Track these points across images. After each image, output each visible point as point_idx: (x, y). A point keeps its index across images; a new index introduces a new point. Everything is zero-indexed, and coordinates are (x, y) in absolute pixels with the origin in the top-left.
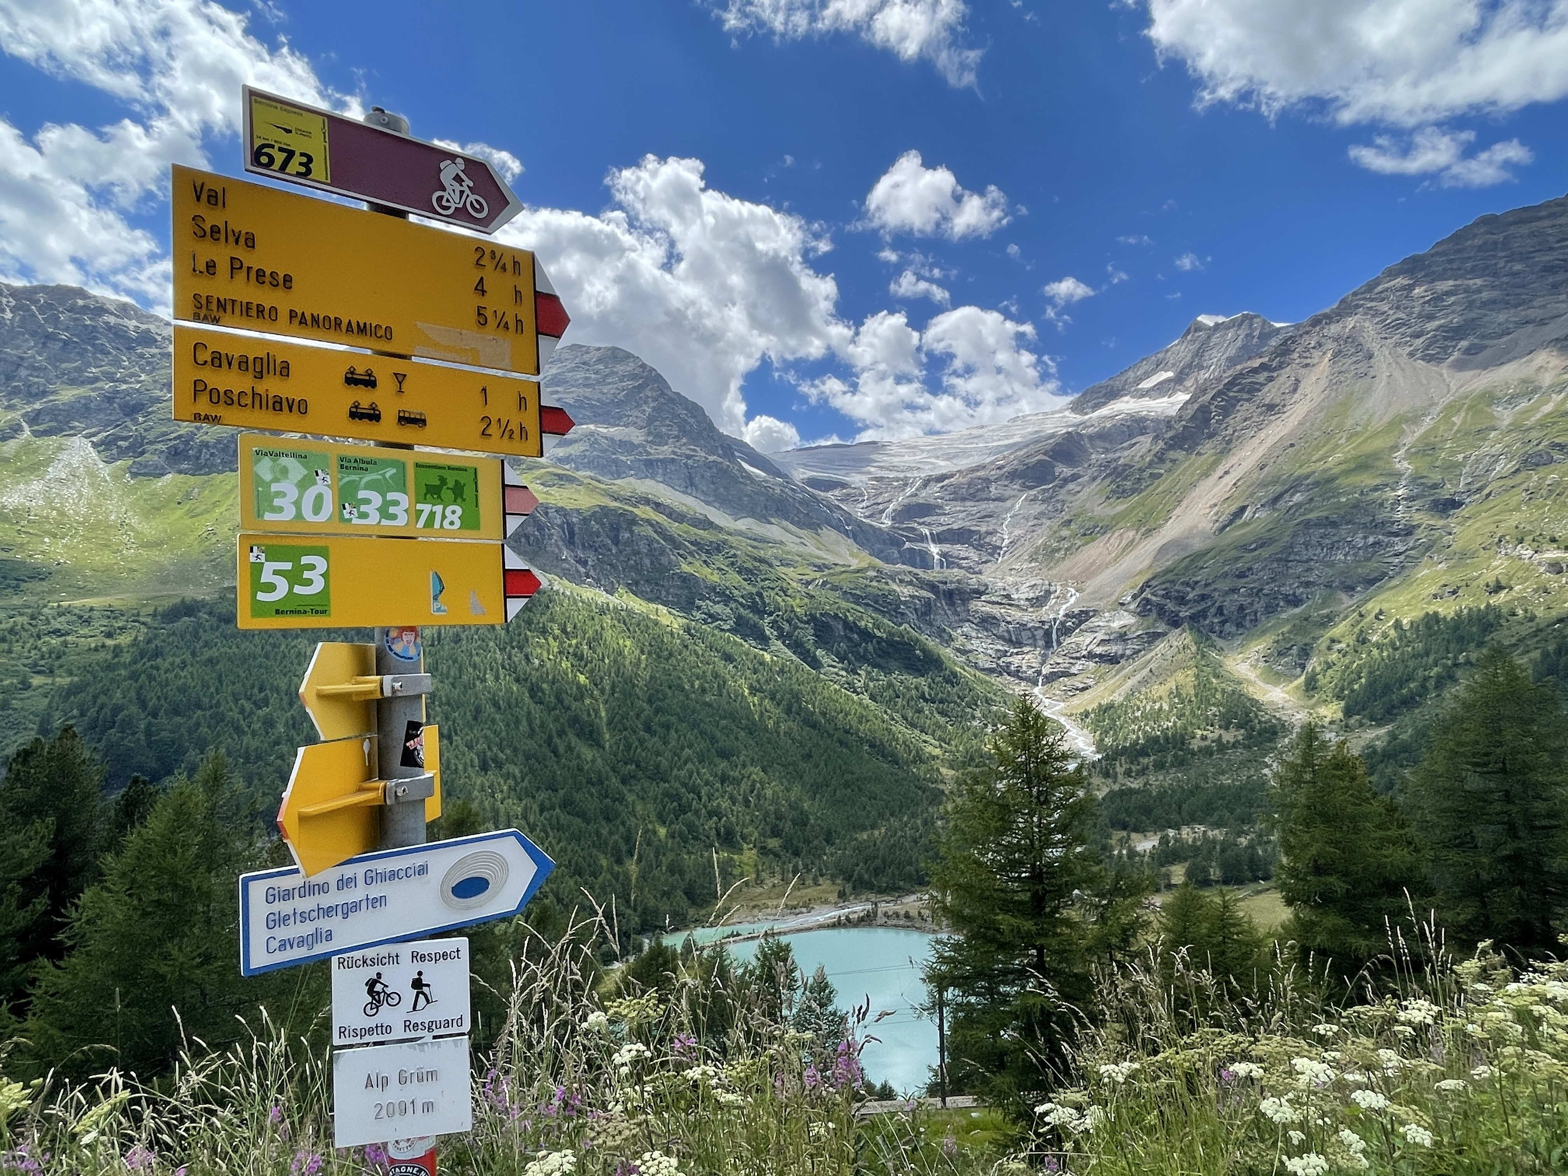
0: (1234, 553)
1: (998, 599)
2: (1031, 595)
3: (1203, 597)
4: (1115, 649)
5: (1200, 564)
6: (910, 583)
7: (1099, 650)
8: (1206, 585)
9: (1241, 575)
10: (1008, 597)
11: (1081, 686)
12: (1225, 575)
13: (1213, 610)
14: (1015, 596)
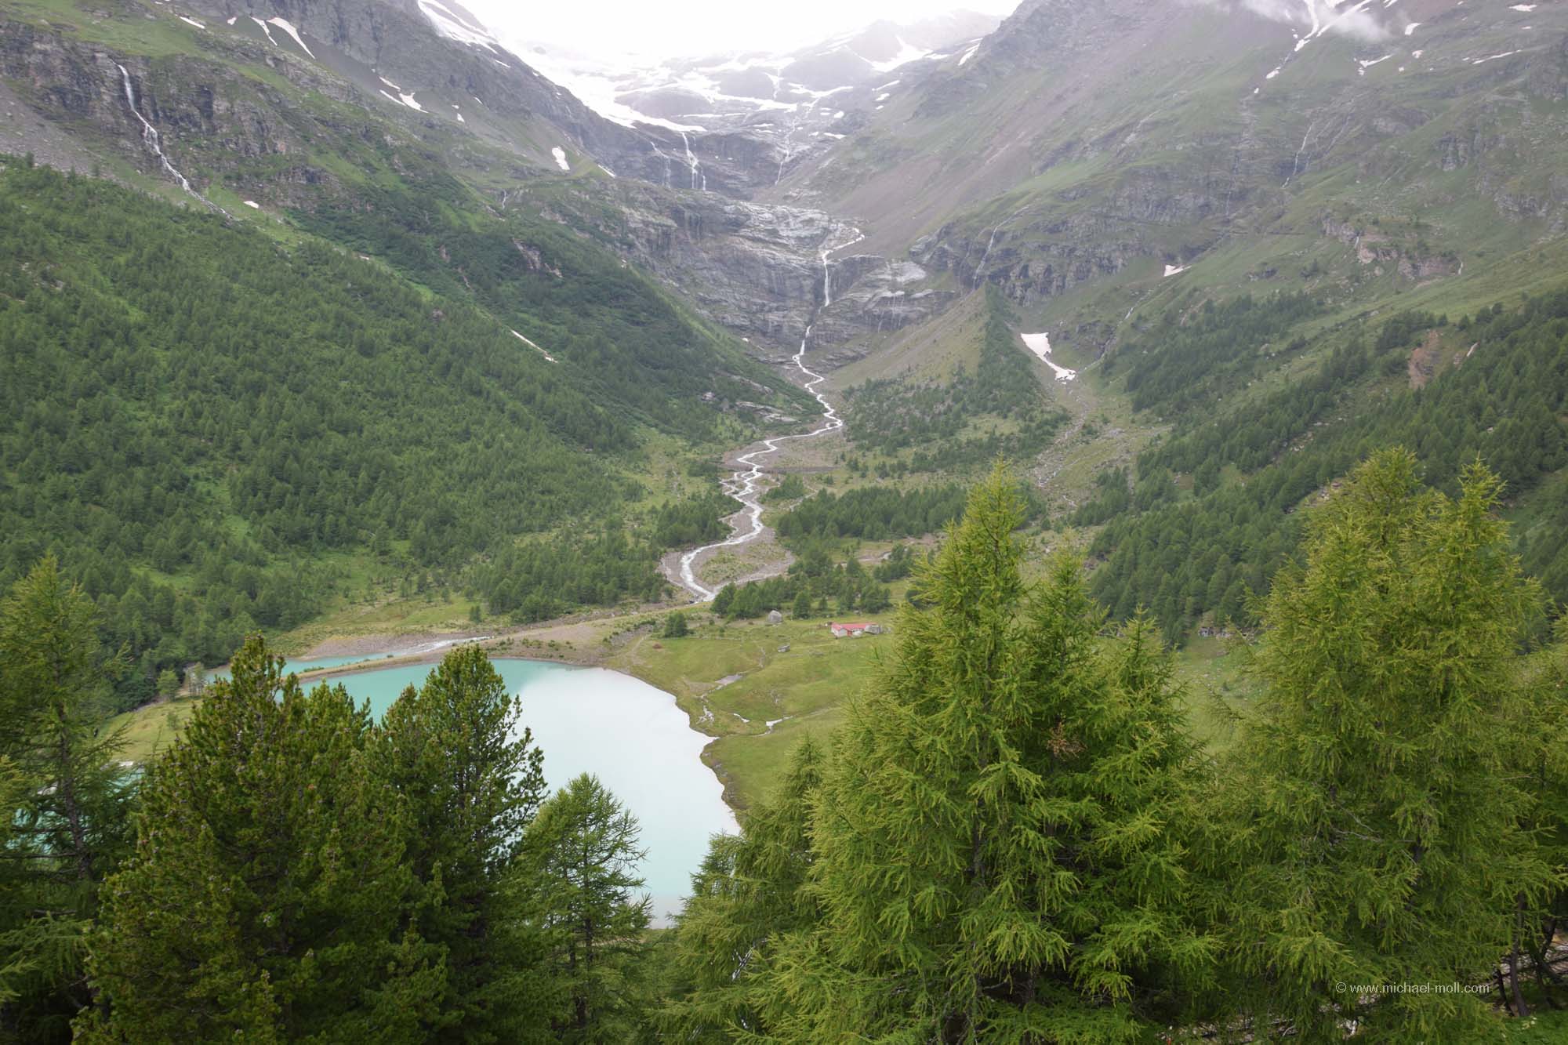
0: (1048, 201)
1: (761, 236)
2: (804, 233)
3: (1007, 253)
4: (896, 310)
5: (1010, 210)
6: (646, 205)
7: (877, 311)
8: (1014, 238)
9: (1054, 230)
10: (774, 233)
11: (850, 354)
12: (1037, 227)
13: (1017, 270)
14: (783, 234)
